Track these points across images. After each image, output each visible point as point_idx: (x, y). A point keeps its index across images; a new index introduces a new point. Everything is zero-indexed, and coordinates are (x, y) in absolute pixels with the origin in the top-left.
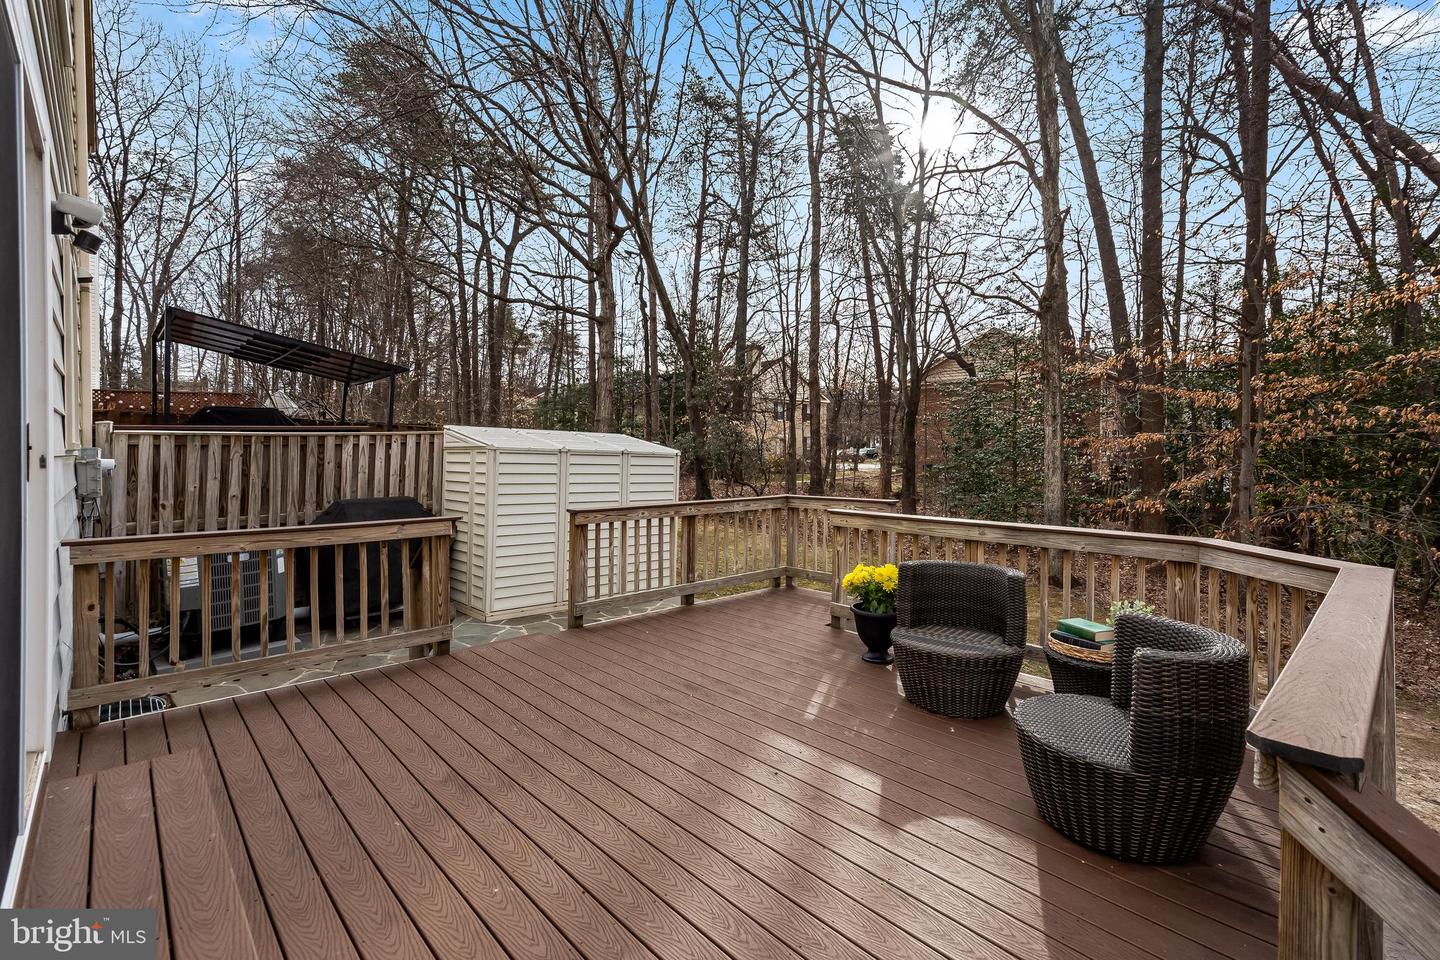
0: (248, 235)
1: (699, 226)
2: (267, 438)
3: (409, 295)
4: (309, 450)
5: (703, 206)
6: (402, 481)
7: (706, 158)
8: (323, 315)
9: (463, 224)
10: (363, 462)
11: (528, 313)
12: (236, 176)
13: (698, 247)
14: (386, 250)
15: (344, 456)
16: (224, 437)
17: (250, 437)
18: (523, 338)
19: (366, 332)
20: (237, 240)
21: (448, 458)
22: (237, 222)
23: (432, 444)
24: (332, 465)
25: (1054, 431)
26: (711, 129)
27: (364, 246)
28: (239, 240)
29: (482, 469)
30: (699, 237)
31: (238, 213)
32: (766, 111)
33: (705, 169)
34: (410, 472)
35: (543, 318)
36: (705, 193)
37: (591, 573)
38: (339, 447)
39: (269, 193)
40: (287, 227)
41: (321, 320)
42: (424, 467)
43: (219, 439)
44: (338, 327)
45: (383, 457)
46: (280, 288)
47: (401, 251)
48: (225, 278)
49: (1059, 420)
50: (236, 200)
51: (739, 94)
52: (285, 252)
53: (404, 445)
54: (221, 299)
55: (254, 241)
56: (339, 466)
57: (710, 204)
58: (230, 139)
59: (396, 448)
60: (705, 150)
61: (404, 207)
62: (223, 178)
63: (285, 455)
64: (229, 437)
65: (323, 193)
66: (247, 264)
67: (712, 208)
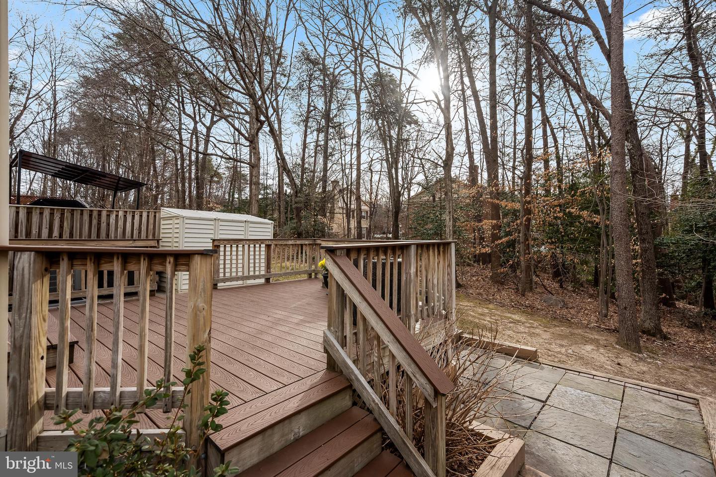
0: (61, 115)
1: (306, 121)
2: (73, 210)
3: (153, 151)
4: (93, 217)
5: (309, 112)
6: (140, 233)
7: (310, 88)
8: (104, 159)
9: (183, 115)
10: (121, 223)
11: (219, 162)
12: (55, 83)
13: (306, 131)
14: (140, 127)
15: (111, 220)
16: (51, 209)
17: (64, 209)
18: (217, 174)
19: (129, 169)
20: (55, 117)
21: (162, 222)
22: (55, 107)
23: (155, 216)
24: (105, 224)
25: (450, 219)
26: (313, 74)
27: (128, 124)
28: (55, 118)
29: (177, 226)
30: (306, 126)
31: (56, 103)
32: (338, 67)
33: (309, 94)
34: (144, 228)
35: (227, 164)
36: (309, 105)
37: (222, 266)
38: (108, 216)
39: (75, 93)
40: (84, 112)
41: (103, 162)
42: (151, 227)
43: (49, 210)
44: (113, 167)
45: (131, 221)
46: (79, 144)
47: (149, 128)
48: (46, 138)
49: (452, 214)
50: (54, 96)
51: (324, 59)
52: (82, 125)
53: (141, 216)
54: (44, 149)
55: (64, 119)
56: (108, 224)
57: (312, 111)
58: (52, 64)
59: (137, 217)
60: (310, 84)
61: (151, 104)
62: (47, 84)
63: (81, 219)
64: (54, 209)
65: (106, 95)
66: (60, 130)
67: (313, 113)
